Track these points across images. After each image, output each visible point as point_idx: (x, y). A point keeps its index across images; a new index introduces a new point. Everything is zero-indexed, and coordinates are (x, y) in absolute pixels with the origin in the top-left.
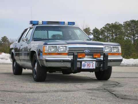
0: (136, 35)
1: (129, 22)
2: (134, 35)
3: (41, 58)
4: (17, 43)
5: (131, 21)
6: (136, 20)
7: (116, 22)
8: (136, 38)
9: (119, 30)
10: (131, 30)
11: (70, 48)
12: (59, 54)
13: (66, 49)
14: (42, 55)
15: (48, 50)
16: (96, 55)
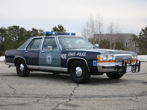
0: (17, 37)
1: (12, 27)
2: (15, 37)
3: (94, 65)
4: (25, 49)
5: (13, 26)
6: (17, 26)
7: (2, 27)
8: (17, 39)
9: (4, 33)
10: (14, 33)
11: (116, 56)
12: (110, 61)
13: (113, 57)
14: (97, 62)
15: (103, 59)
16: (132, 61)
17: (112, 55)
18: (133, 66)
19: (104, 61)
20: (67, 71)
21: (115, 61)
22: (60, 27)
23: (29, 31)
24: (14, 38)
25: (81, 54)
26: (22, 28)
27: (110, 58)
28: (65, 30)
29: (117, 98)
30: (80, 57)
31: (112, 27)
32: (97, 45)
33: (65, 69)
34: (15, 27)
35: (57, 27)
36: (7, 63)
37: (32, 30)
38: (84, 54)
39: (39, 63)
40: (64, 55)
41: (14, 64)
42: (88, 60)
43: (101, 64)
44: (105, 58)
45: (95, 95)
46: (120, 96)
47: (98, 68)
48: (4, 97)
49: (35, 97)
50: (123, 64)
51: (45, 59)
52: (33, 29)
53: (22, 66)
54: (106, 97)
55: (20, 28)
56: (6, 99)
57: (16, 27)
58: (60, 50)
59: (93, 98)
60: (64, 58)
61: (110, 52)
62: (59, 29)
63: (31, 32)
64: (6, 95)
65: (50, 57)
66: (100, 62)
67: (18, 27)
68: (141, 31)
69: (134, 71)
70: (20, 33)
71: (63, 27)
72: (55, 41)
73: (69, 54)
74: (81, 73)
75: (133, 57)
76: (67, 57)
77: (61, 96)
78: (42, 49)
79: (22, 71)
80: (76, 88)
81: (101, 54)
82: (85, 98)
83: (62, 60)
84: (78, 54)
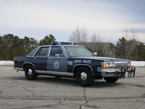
0: (12, 44)
1: (7, 35)
3: (98, 71)
4: (33, 56)
8: (11, 46)
10: (8, 41)
11: (116, 64)
12: (111, 68)
13: (113, 65)
14: (101, 69)
15: (106, 66)
16: (129, 68)
17: (113, 63)
18: (129, 72)
19: (106, 68)
20: (73, 76)
21: (115, 68)
22: (51, 36)
23: (22, 39)
24: (9, 45)
25: (86, 61)
26: (16, 36)
27: (111, 65)
28: (55, 39)
29: (126, 100)
30: (86, 64)
31: (95, 37)
32: (96, 54)
33: (72, 74)
34: (9, 35)
35: (48, 36)
36: (16, 68)
37: (24, 38)
38: (89, 61)
39: (47, 69)
40: (71, 62)
41: (22, 69)
42: (93, 66)
43: (105, 70)
44: (107, 66)
45: (105, 97)
46: (127, 98)
47: (102, 73)
48: (27, 99)
49: (55, 99)
50: (122, 70)
51: (53, 65)
52: (26, 38)
53: (30, 70)
54: (116, 98)
55: (14, 36)
56: (30, 101)
57: (11, 36)
58: (67, 57)
59: (105, 99)
60: (70, 65)
61: (111, 60)
62: (50, 38)
63: (24, 40)
64: (28, 97)
65: (58, 64)
66: (104, 68)
67: (13, 35)
68: (119, 40)
69: (130, 76)
70: (14, 41)
71: (53, 37)
72: (62, 50)
73: (75, 61)
74: (86, 78)
75: (128, 64)
76: (74, 64)
77: (77, 98)
78: (50, 56)
79: (31, 75)
80: (85, 91)
81: (104, 62)
82: (98, 99)
84: (84, 61)
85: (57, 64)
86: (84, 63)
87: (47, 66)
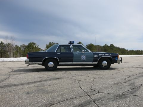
3: (116, 60)
4: (55, 52)
14: (118, 58)
20: (97, 64)
39: (73, 61)
40: (96, 55)
51: (80, 58)
65: (85, 57)
74: (107, 65)
83: (95, 58)
84: (106, 54)
85: (83, 57)
86: (106, 56)
87: (74, 59)
